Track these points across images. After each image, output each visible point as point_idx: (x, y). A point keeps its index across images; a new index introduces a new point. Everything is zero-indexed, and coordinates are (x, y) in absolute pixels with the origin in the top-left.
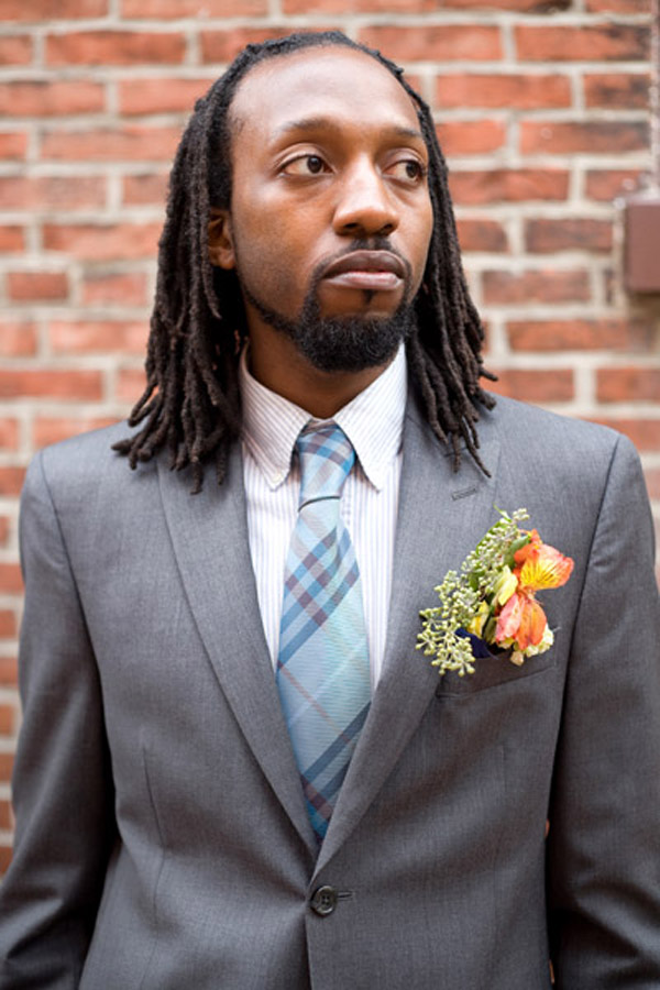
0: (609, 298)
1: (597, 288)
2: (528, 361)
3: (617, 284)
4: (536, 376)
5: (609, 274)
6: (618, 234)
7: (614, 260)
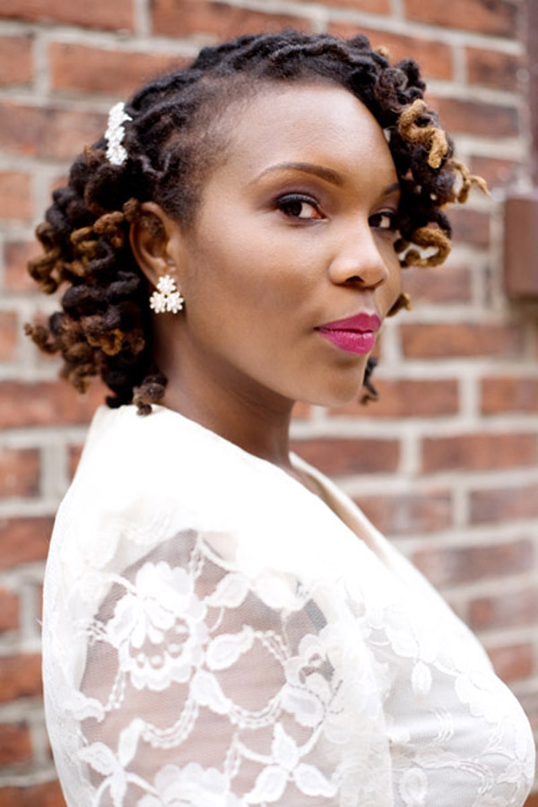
0: (488, 299)
1: (478, 288)
2: (420, 370)
3: (496, 284)
4: (426, 387)
5: (488, 273)
6: (496, 229)
7: (493, 257)
